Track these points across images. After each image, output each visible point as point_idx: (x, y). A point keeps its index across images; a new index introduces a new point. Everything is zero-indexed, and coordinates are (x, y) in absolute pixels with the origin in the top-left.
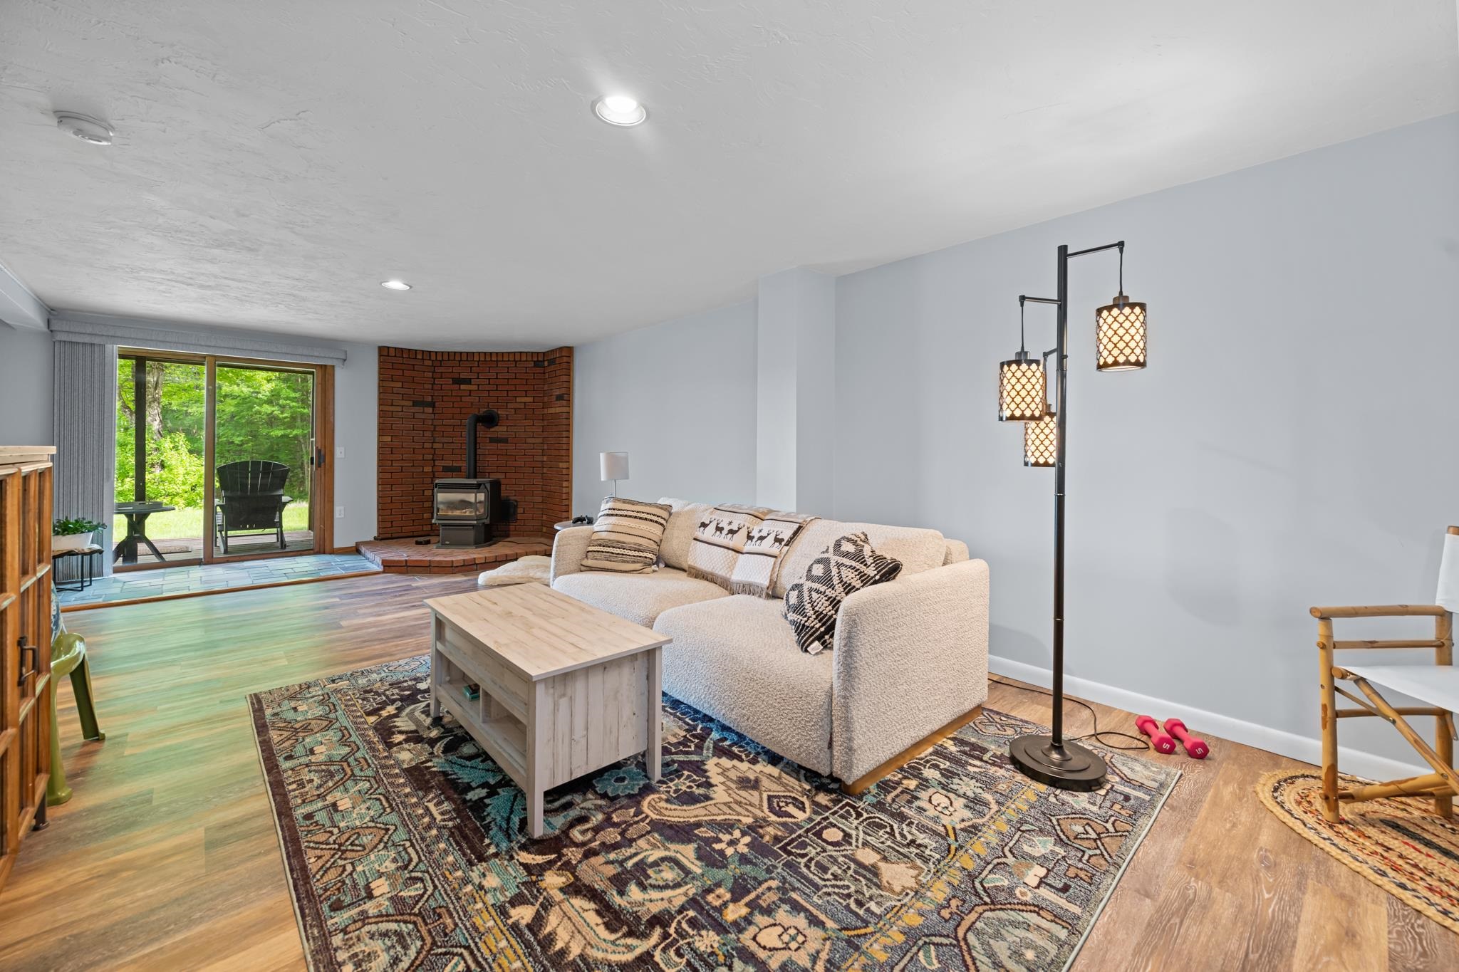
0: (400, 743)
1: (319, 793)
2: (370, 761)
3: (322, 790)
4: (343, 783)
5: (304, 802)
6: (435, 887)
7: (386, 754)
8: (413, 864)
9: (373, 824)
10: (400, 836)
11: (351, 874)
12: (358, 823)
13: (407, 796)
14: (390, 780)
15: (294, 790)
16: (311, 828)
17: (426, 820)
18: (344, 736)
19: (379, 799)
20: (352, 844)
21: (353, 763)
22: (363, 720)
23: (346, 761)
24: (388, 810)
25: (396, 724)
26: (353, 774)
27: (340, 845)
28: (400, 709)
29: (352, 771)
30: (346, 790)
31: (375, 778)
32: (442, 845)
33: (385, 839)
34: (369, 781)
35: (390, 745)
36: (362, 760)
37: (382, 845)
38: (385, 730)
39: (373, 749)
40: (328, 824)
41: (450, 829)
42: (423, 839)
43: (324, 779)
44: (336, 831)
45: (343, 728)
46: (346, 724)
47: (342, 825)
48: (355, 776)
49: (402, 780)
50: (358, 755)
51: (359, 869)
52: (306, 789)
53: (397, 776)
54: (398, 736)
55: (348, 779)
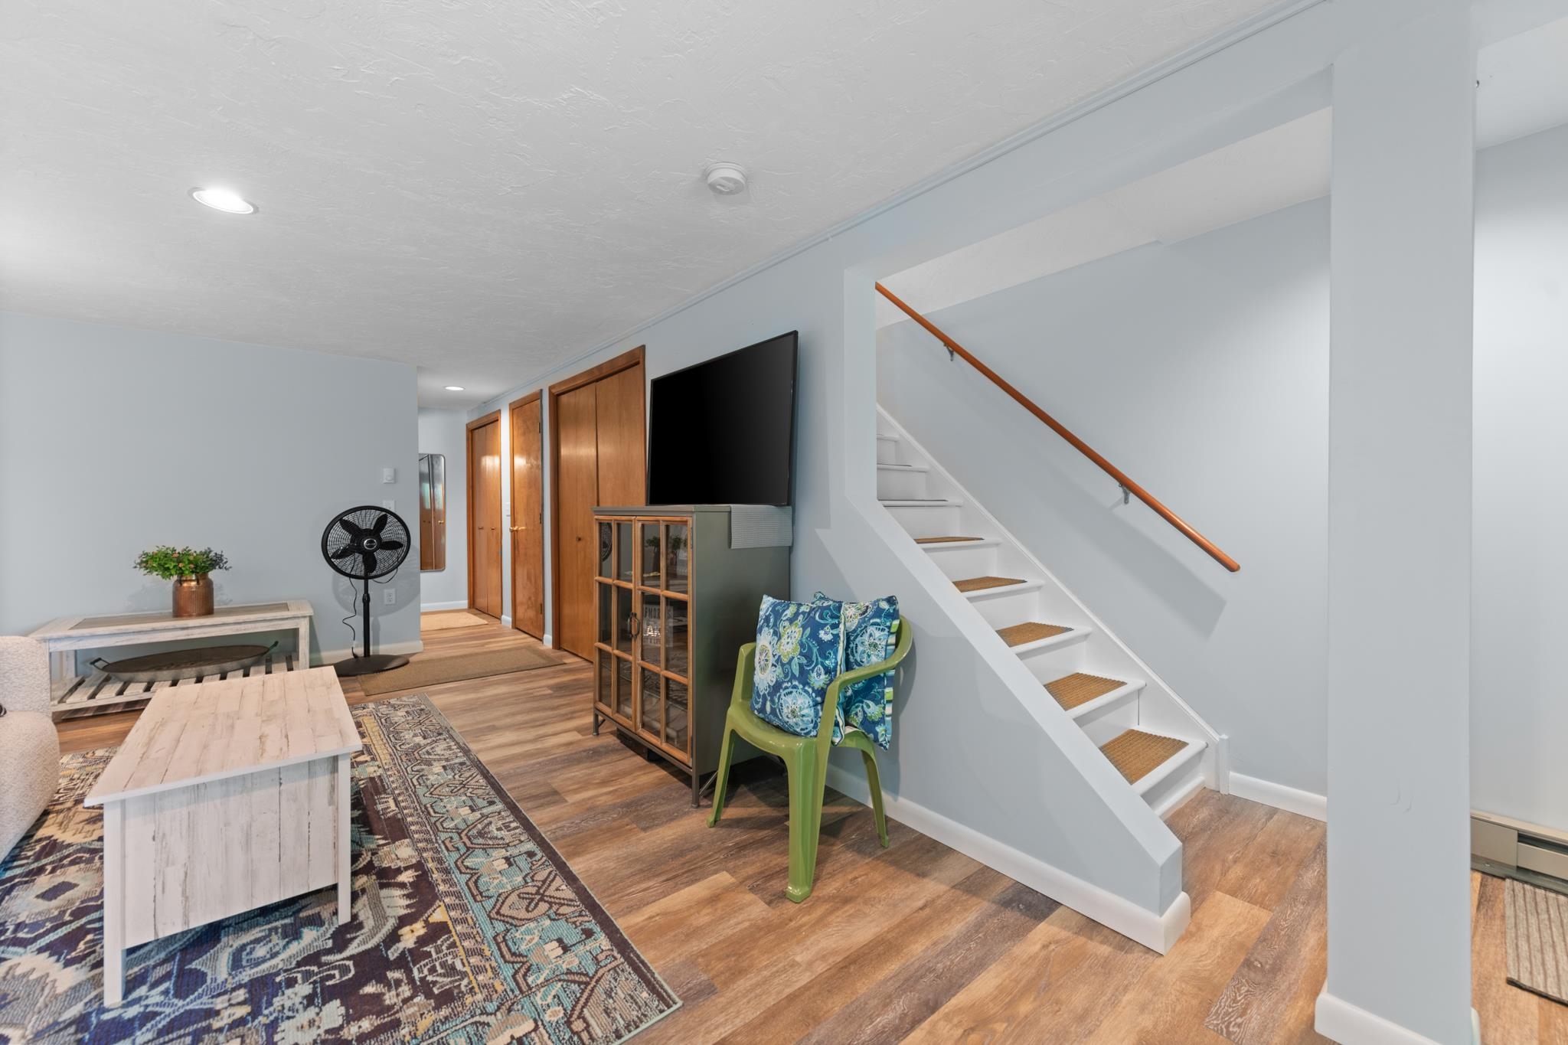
0: (407, 868)
1: (489, 819)
2: (443, 847)
3: (486, 821)
4: (468, 826)
5: (499, 813)
6: (406, 769)
7: (425, 855)
8: (416, 777)
9: (441, 797)
10: (421, 791)
11: (455, 774)
12: (453, 798)
13: (412, 815)
14: (424, 828)
15: (511, 822)
16: (487, 796)
17: (400, 798)
18: (476, 882)
19: (435, 812)
20: (456, 787)
21: (460, 845)
22: (452, 914)
23: (468, 849)
24: (428, 805)
25: (408, 902)
26: (459, 834)
27: (464, 787)
28: (394, 937)
29: (461, 838)
30: (465, 821)
31: (438, 830)
32: (394, 786)
33: (432, 789)
34: (444, 828)
35: (419, 866)
36: (451, 848)
37: (435, 786)
38: (423, 893)
39: (440, 861)
40: (475, 798)
41: (385, 792)
42: (407, 789)
43: (486, 830)
44: (468, 794)
45: (479, 898)
46: (476, 906)
47: (464, 798)
48: (457, 832)
49: (413, 828)
50: (455, 855)
51: (450, 777)
52: (500, 823)
53: (417, 832)
54: (406, 881)
55: (463, 830)
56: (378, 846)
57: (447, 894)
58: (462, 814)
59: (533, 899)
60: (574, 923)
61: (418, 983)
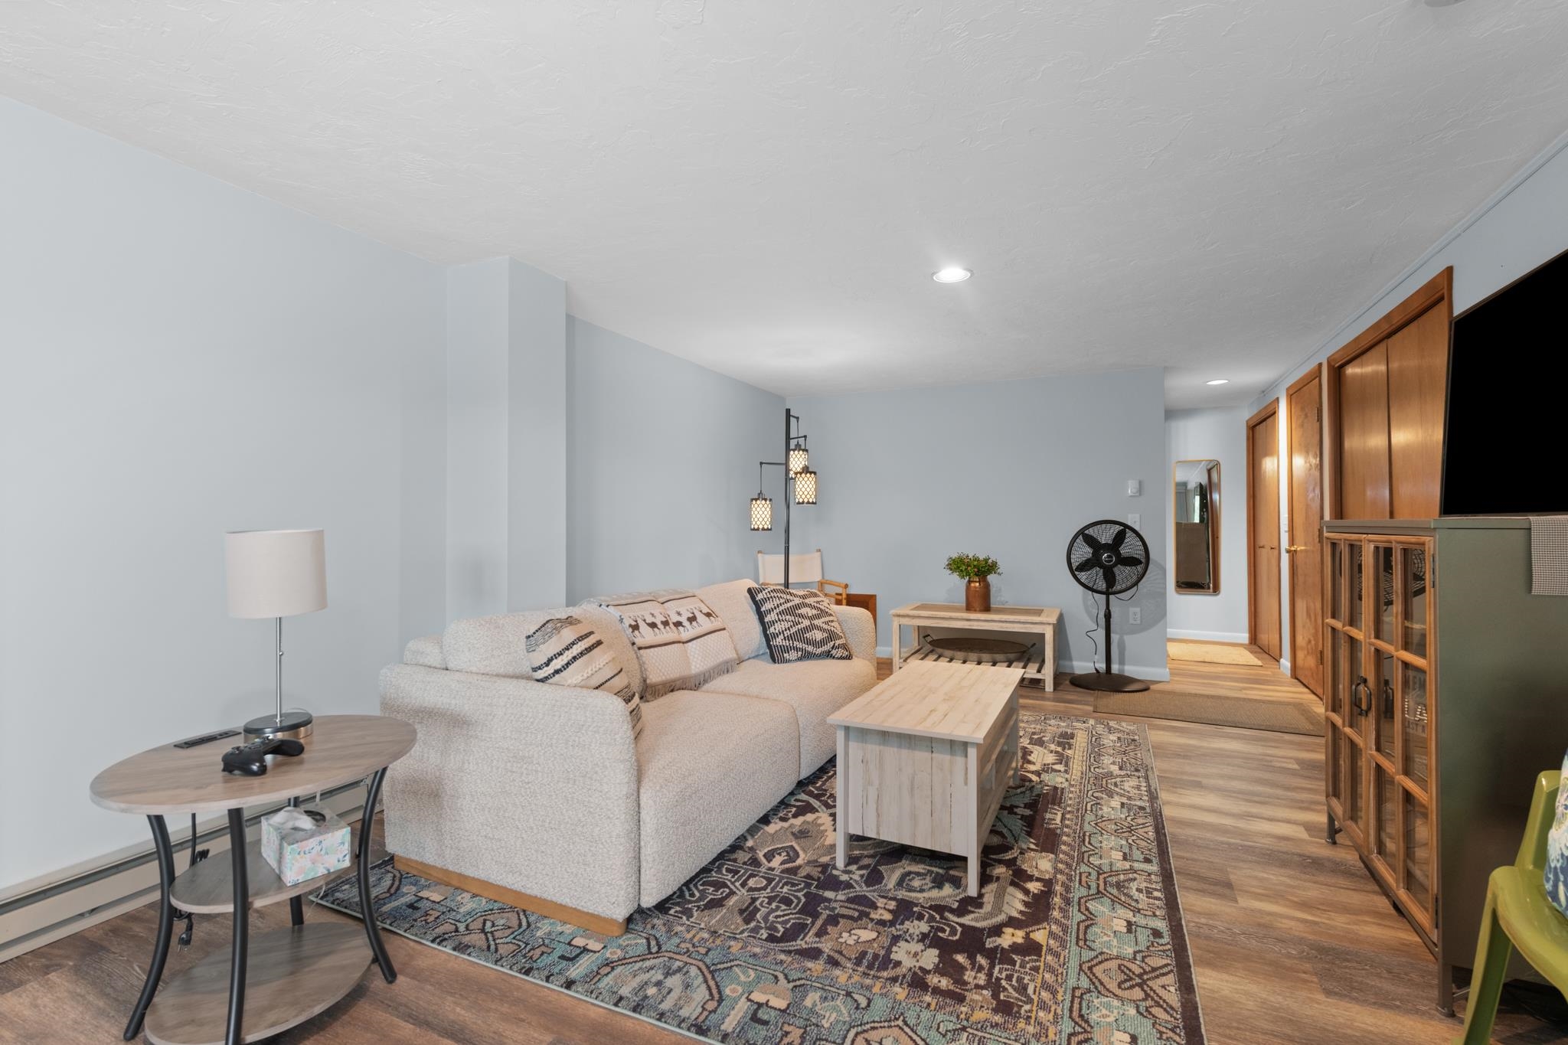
0: (1038, 880)
1: (1135, 875)
2: (1078, 878)
3: (1131, 876)
4: (1111, 871)
5: (1150, 874)
6: (1088, 791)
7: (1059, 876)
8: (1092, 803)
9: (1103, 832)
10: (1089, 817)
11: (1129, 816)
12: (1113, 837)
13: (1068, 836)
14: (1072, 853)
15: (1156, 890)
16: (1148, 852)
17: (1068, 816)
18: (1087, 927)
19: (1090, 843)
20: (1123, 828)
21: (1093, 885)
22: (1051, 942)
23: (1099, 892)
24: (1087, 834)
25: (1023, 909)
26: (1099, 874)
27: (1130, 832)
28: (997, 930)
29: (1098, 879)
30: (1111, 865)
31: (1083, 861)
32: (1070, 802)
33: (1100, 820)
34: (1088, 861)
35: (1049, 883)
36: (1084, 883)
37: (1104, 819)
38: (1039, 909)
39: (1068, 889)
40: (1134, 848)
41: (1059, 806)
42: (1078, 810)
43: (1126, 884)
44: (1130, 841)
45: (1081, 943)
46: (1074, 948)
47: (1124, 842)
48: (1098, 872)
49: (1063, 847)
50: (1083, 892)
51: (1123, 816)
52: (1145, 884)
53: (1064, 853)
54: (1032, 889)
55: (1105, 873)
56: (1029, 848)
57: (1057, 922)
58: (1113, 857)
59: (1131, 979)
60: (1161, 1033)
61: (993, 980)
